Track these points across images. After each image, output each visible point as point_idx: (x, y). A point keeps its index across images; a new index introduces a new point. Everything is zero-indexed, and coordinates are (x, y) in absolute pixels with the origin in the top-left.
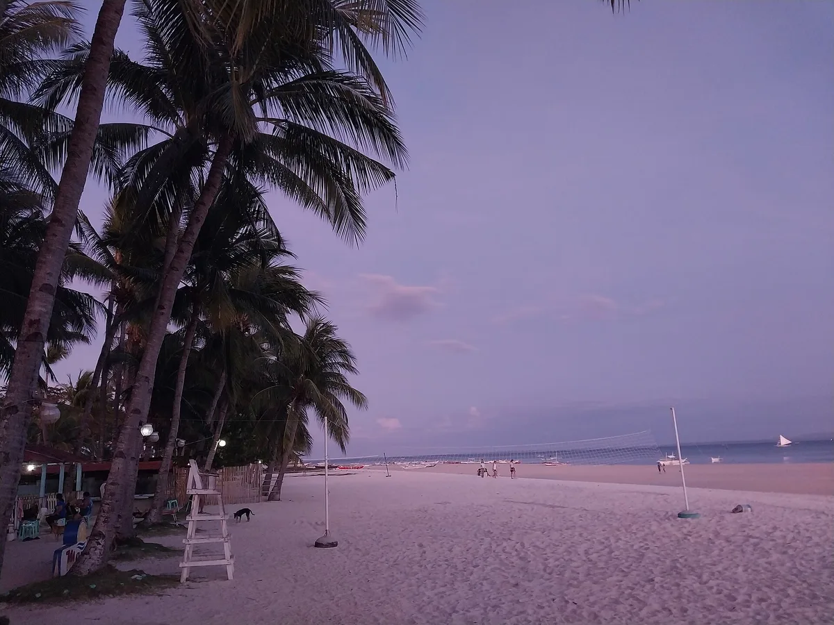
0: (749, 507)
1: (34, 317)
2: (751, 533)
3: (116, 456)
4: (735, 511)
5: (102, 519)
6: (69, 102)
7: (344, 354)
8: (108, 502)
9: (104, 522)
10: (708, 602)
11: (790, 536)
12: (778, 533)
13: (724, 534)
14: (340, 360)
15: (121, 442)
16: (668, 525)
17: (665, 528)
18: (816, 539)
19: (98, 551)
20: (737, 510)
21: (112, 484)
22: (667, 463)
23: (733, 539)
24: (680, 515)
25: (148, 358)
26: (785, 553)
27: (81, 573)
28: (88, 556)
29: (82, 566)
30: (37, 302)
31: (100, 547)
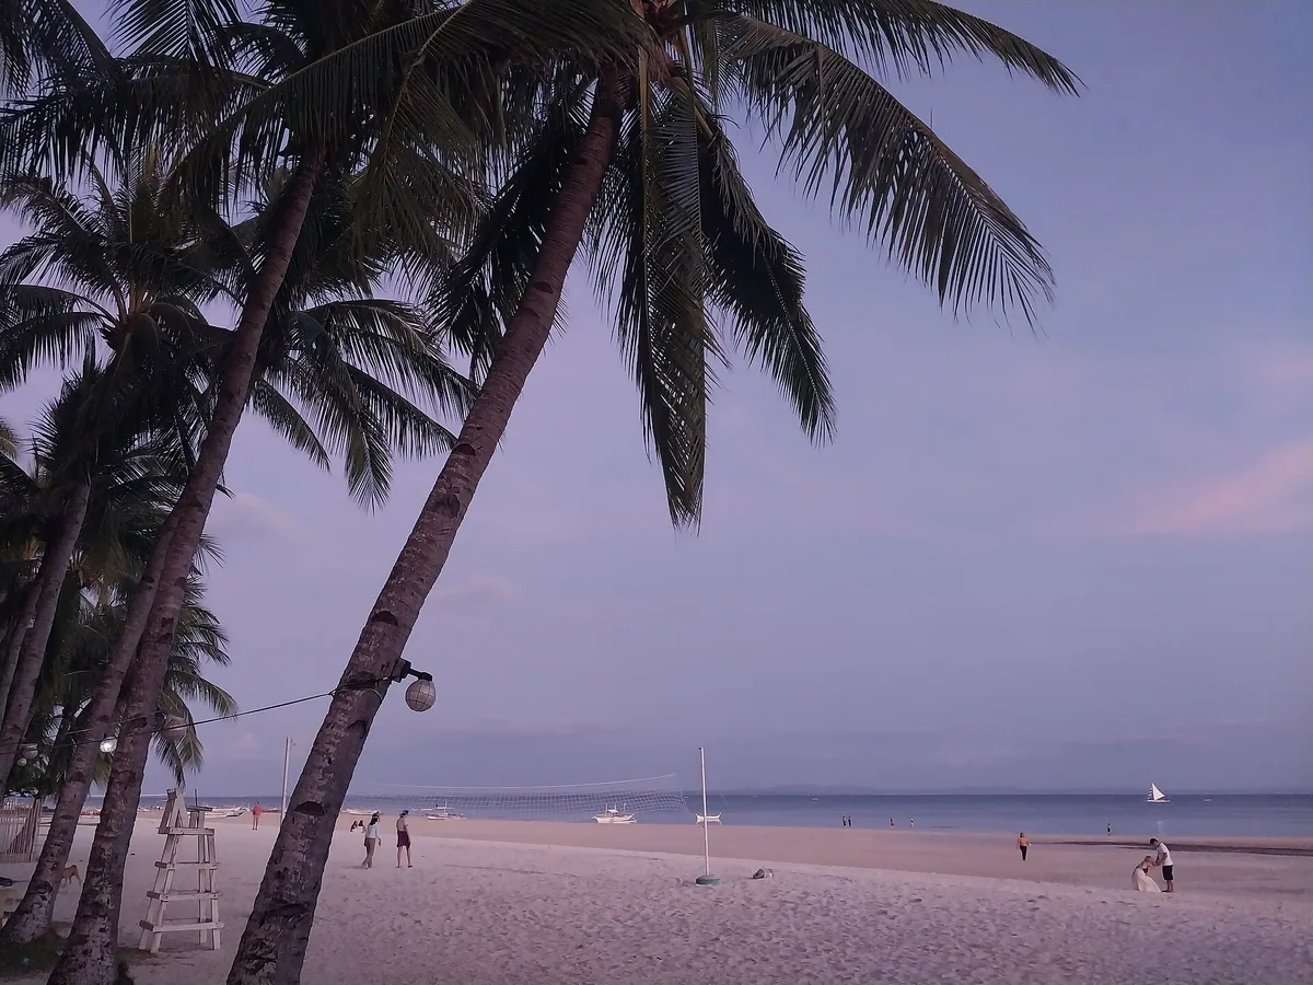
0: (771, 871)
1: (168, 615)
2: (784, 898)
3: (70, 779)
4: (756, 876)
5: (50, 865)
6: (42, 276)
7: (211, 632)
8: (59, 841)
9: (52, 869)
10: (782, 953)
11: (825, 900)
12: (810, 899)
13: (756, 899)
14: (200, 639)
15: (79, 760)
16: (689, 891)
17: (688, 895)
18: (850, 903)
19: (43, 909)
20: (757, 874)
21: (64, 816)
22: (606, 820)
23: (768, 904)
24: (698, 881)
26: (827, 915)
27: (22, 939)
28: (30, 916)
29: (24, 929)
30: (171, 599)
31: (45, 902)
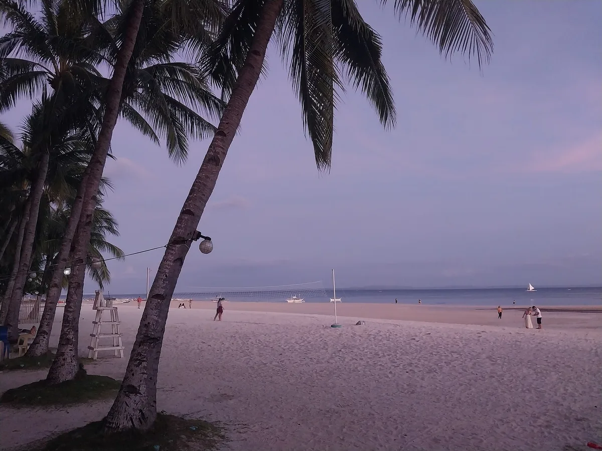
0: (364, 322)
2: (370, 333)
3: (52, 286)
4: (357, 324)
6: (17, 53)
7: (109, 221)
8: (49, 313)
9: (47, 325)
11: (388, 334)
12: (381, 333)
13: (358, 334)
14: (105, 224)
15: (55, 278)
16: (328, 330)
17: (328, 332)
18: (399, 335)
19: (44, 342)
20: (358, 323)
21: (50, 303)
22: (292, 301)
23: (363, 336)
24: (332, 326)
25: (71, 228)
26: (389, 340)
27: (37, 355)
28: (39, 345)
29: (37, 351)
30: (90, 205)
31: (45, 339)
